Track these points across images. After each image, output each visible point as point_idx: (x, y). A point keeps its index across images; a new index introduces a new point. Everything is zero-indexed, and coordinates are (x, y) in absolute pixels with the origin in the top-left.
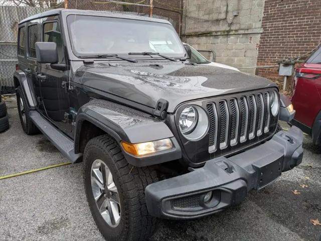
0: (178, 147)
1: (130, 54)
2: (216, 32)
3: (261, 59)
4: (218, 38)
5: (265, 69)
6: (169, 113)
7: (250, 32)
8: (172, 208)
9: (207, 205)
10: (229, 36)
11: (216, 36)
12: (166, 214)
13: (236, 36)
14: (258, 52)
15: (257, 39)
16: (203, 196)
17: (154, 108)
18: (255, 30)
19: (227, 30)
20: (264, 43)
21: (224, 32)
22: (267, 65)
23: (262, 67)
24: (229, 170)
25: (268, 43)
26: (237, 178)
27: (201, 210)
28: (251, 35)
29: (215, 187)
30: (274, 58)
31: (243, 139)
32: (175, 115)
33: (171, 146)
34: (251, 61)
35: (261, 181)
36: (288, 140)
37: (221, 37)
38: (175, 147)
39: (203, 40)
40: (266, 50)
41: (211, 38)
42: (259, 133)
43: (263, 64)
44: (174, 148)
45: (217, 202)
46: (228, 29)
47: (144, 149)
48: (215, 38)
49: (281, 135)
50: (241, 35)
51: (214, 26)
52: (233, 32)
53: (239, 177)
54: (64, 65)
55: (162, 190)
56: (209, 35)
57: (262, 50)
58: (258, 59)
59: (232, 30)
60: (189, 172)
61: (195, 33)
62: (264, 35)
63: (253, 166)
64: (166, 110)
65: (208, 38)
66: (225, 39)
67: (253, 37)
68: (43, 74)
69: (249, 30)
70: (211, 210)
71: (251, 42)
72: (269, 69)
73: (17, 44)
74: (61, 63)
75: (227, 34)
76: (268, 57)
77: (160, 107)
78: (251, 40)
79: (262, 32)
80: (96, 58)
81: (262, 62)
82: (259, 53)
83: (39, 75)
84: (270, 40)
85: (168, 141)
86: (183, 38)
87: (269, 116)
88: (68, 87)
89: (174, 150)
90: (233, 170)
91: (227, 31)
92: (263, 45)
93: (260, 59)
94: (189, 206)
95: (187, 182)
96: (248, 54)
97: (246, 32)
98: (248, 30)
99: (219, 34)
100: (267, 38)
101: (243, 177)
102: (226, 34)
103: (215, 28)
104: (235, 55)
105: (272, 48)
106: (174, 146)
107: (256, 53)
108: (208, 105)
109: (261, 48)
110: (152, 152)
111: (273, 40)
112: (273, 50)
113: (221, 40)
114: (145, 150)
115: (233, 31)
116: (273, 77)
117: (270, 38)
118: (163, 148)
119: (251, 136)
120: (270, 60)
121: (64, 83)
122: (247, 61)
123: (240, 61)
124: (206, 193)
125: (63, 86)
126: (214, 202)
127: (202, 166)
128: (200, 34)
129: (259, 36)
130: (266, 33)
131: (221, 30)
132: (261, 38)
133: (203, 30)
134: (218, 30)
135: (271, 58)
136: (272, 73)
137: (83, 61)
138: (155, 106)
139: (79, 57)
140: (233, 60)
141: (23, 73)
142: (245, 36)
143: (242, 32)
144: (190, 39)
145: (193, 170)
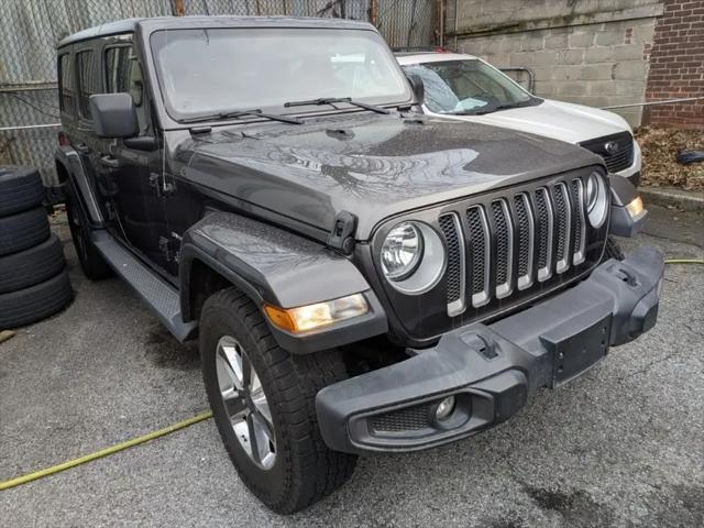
0: (379, 310)
1: (287, 105)
2: (537, 21)
3: (658, 84)
4: (540, 37)
5: (670, 108)
6: (359, 241)
7: (626, 15)
8: (371, 433)
9: (445, 424)
10: (569, 30)
11: (536, 32)
12: (358, 445)
13: (588, 28)
14: (648, 66)
15: (647, 33)
16: (434, 406)
17: (329, 232)
18: (641, 9)
19: (564, 14)
20: (667, 41)
21: (557, 19)
22: (675, 96)
23: (660, 102)
24: (489, 352)
25: (677, 40)
26: (506, 367)
27: (432, 435)
28: (629, 24)
29: (459, 388)
30: (692, 77)
31: (524, 282)
32: (373, 243)
33: (364, 310)
34: (631, 88)
35: (560, 371)
36: (625, 280)
37: (549, 34)
38: (373, 311)
39: (502, 42)
40: (673, 59)
41: (524, 37)
42: (562, 265)
43: (663, 95)
44: (370, 313)
45: (464, 416)
46: (567, 11)
47: (310, 319)
48: (533, 37)
49: (609, 269)
50: (603, 25)
51: (531, 6)
52: (582, 19)
53: (510, 365)
54: (150, 139)
55: (348, 398)
56: (516, 30)
57: (661, 60)
58: (649, 84)
59: (579, 15)
60: (408, 357)
61: (481, 26)
62: (667, 22)
63: (542, 340)
64: (353, 234)
65: (515, 37)
66: (560, 38)
67: (635, 27)
68: (112, 158)
69: (625, 12)
70: (453, 433)
71: (628, 42)
72: (680, 108)
73: (57, 86)
74: (145, 136)
75: (565, 24)
76: (679, 77)
77: (341, 230)
78: (629, 36)
79: (659, 13)
80: (217, 120)
81: (659, 90)
82: (652, 67)
83: (105, 159)
84: (684, 33)
85: (358, 299)
86: (449, 42)
87: (584, 229)
88: (161, 185)
89: (372, 317)
90: (498, 352)
91: (565, 18)
92: (663, 48)
93: (656, 83)
94: (406, 426)
95: (401, 380)
96: (623, 70)
97: (617, 17)
98: (621, 10)
99: (544, 25)
100: (676, 28)
101: (520, 365)
102: (562, 24)
103: (531, 11)
104: (588, 75)
105: (689, 52)
106: (370, 308)
107: (643, 70)
108: (443, 218)
109: (660, 54)
110: (327, 322)
111: (691, 32)
112: (692, 58)
113: (548, 39)
114: (312, 320)
115: (582, 17)
116: (692, 127)
117: (683, 27)
118: (350, 314)
119: (544, 273)
120: (682, 83)
121: (154, 176)
122: (620, 89)
123: (601, 89)
124: (441, 400)
125: (153, 182)
126: (460, 417)
127: (433, 344)
128: (495, 30)
129: (654, 23)
130: (671, 15)
131: (549, 15)
132: (656, 29)
133: (500, 19)
134: (540, 16)
135: (685, 77)
136: (690, 116)
137: (189, 129)
138: (330, 226)
139: (181, 122)
140: (581, 90)
141: (74, 153)
142: (613, 28)
143: (606, 17)
144: (467, 42)
145: (415, 354)
